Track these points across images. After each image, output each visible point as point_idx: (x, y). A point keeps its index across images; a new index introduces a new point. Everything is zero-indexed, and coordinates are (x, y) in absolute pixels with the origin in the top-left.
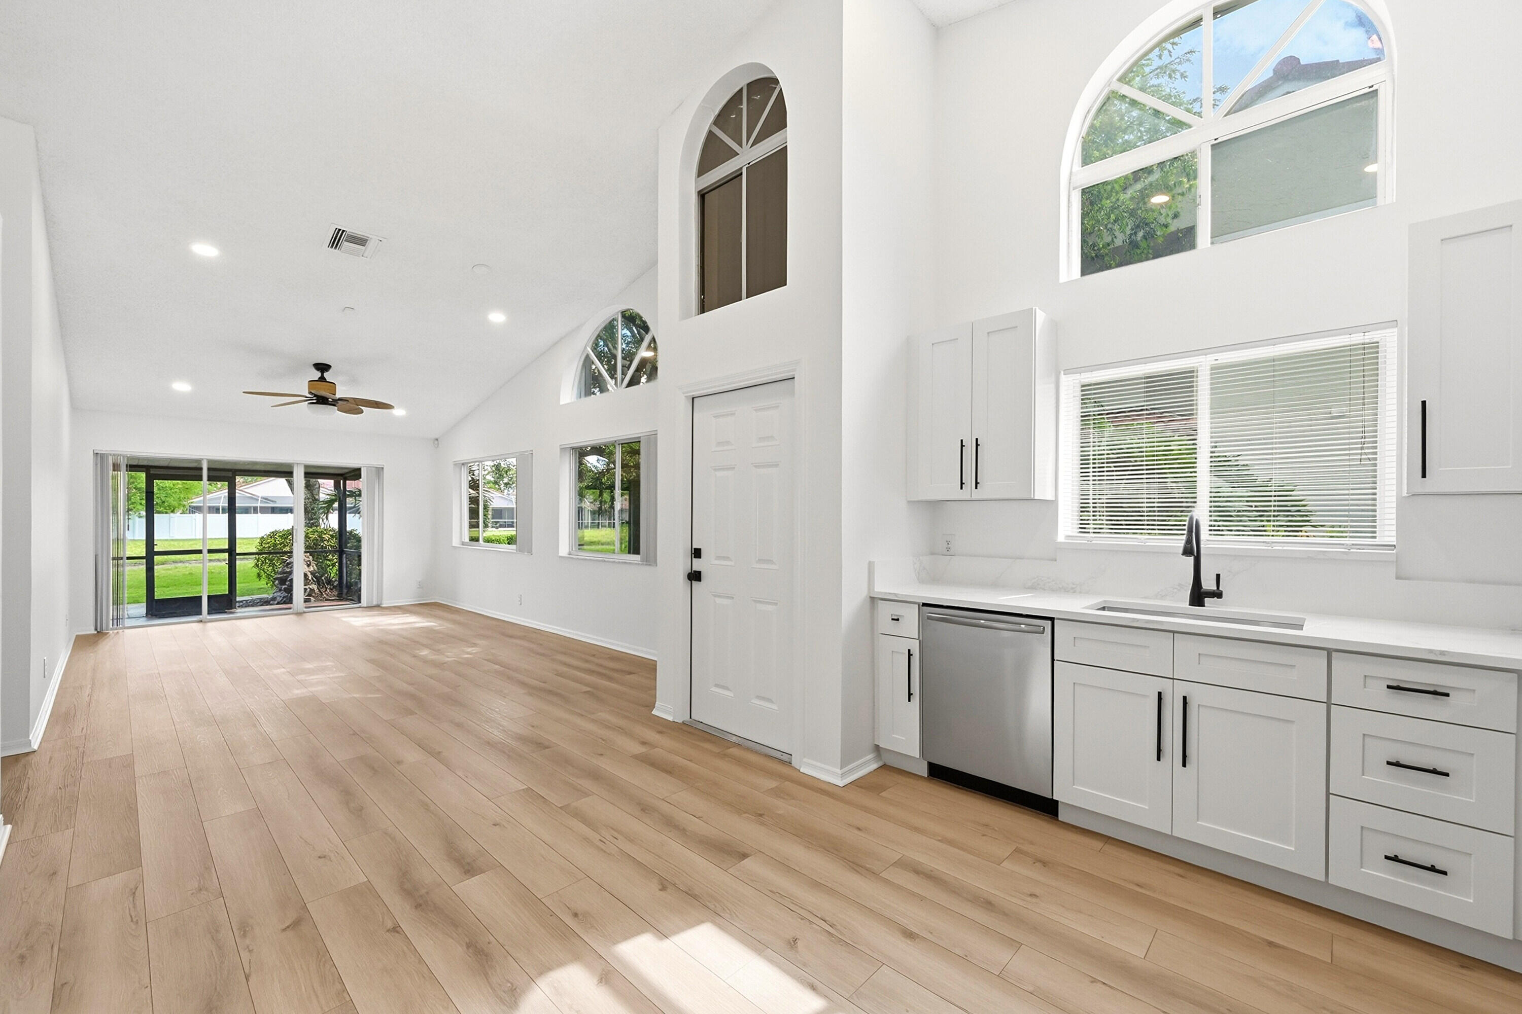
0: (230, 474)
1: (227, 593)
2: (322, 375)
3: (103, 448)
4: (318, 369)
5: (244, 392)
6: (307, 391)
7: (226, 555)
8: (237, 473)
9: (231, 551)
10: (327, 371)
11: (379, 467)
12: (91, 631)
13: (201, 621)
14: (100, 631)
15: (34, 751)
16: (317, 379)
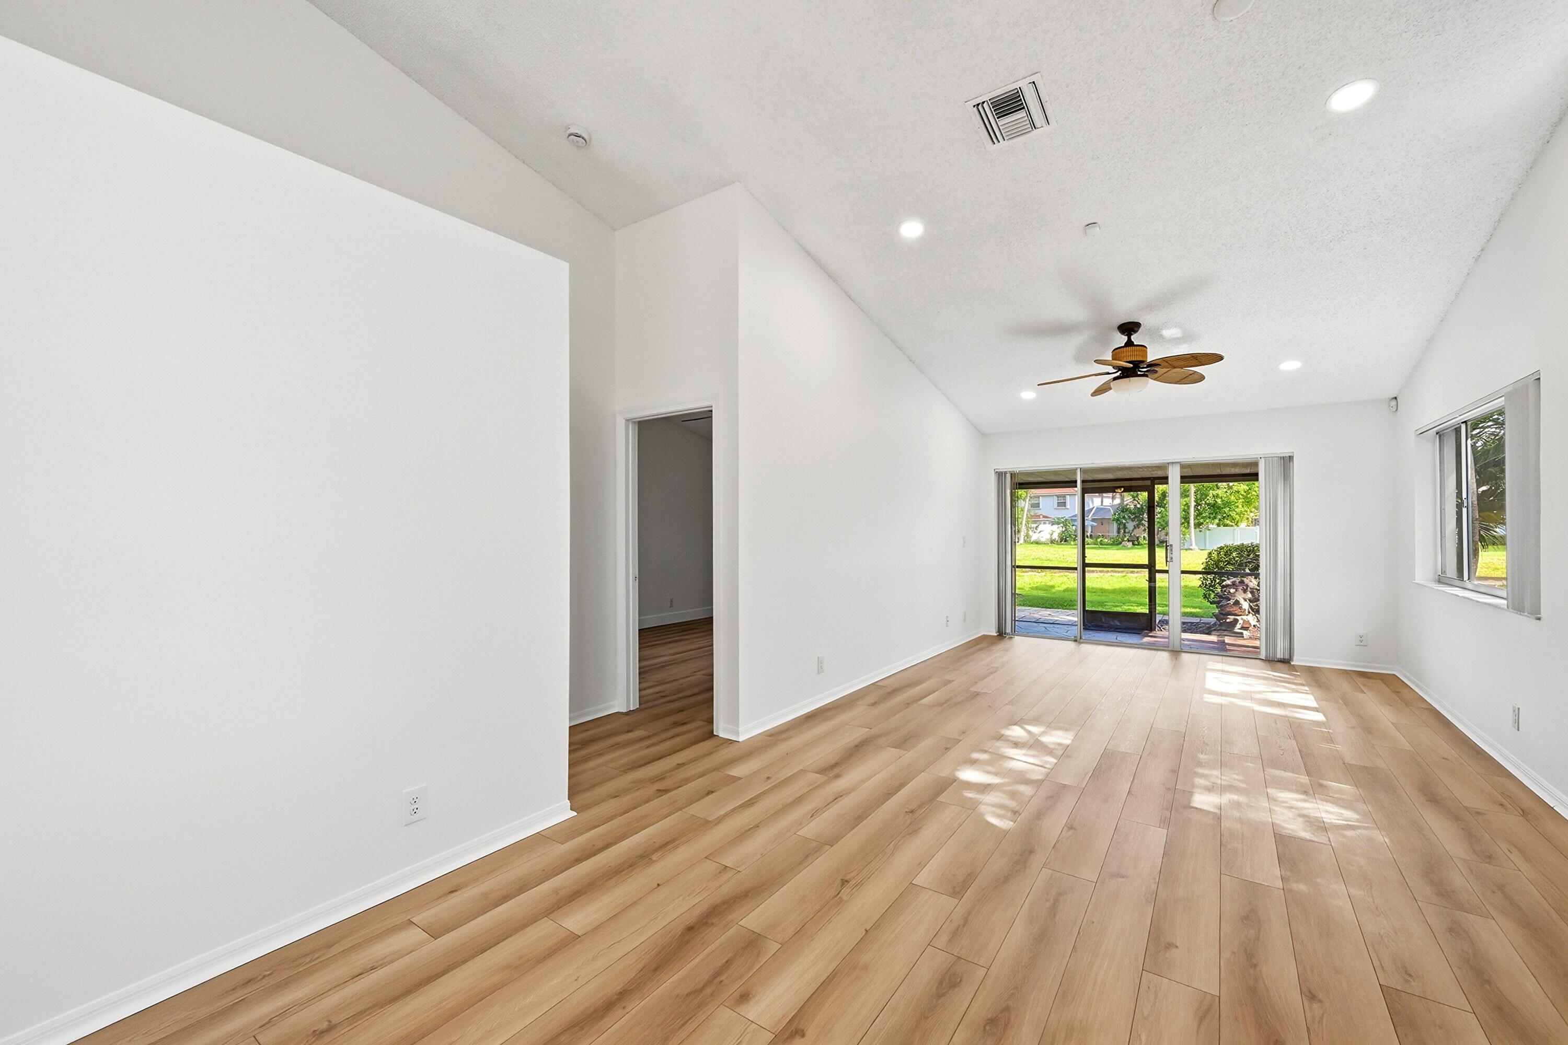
0: (1148, 483)
1: (1147, 612)
2: (1129, 339)
4: (1124, 332)
5: (1038, 385)
6: (1110, 366)
7: (1145, 572)
8: (1156, 481)
9: (1151, 567)
10: (1136, 332)
11: (1284, 455)
12: (993, 632)
13: (1076, 641)
14: (1001, 634)
15: (738, 742)
16: (1123, 345)
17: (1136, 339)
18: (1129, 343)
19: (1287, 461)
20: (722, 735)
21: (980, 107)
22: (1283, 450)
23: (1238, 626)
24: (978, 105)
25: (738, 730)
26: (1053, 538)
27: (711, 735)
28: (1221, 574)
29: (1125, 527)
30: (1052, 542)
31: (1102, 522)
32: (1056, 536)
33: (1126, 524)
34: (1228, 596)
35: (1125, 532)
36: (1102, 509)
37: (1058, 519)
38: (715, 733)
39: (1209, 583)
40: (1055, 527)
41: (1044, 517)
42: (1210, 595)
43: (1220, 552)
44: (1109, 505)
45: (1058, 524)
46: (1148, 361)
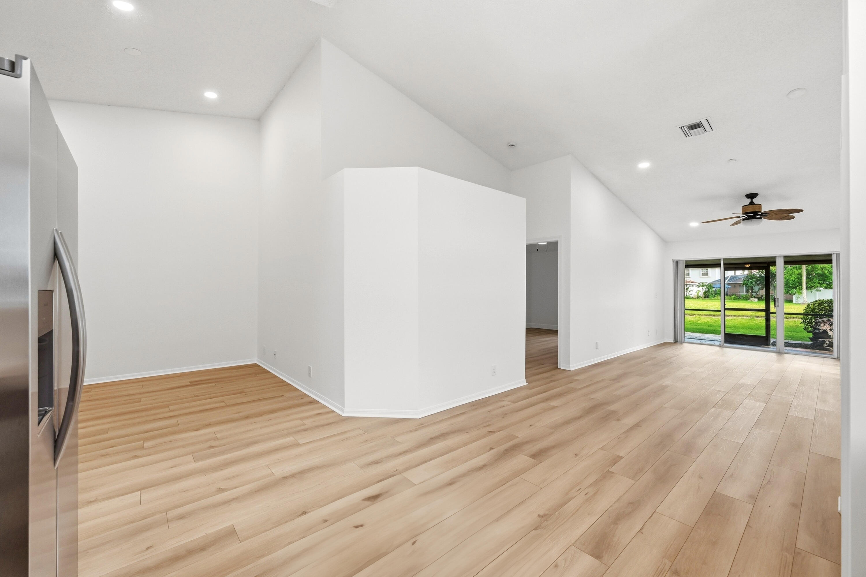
0: (766, 265)
1: (765, 335)
2: (752, 200)
3: (677, 258)
4: (747, 198)
5: (702, 222)
6: (741, 213)
7: (764, 314)
8: (770, 264)
9: (767, 311)
10: (755, 197)
12: (672, 341)
13: (720, 346)
14: (676, 342)
15: (570, 371)
16: (748, 204)
17: (755, 200)
18: (752, 203)
20: (562, 368)
21: (682, 128)
23: (826, 345)
24: (682, 127)
25: (570, 367)
26: (699, 295)
27: (557, 368)
28: (816, 316)
29: (752, 289)
30: (698, 297)
31: (735, 286)
32: (701, 294)
33: (753, 287)
34: (818, 327)
35: (752, 292)
36: (735, 277)
37: (703, 283)
38: (559, 367)
39: (808, 321)
40: (700, 288)
41: (692, 282)
42: (808, 328)
43: (815, 303)
44: (740, 274)
45: (703, 286)
46: (762, 212)
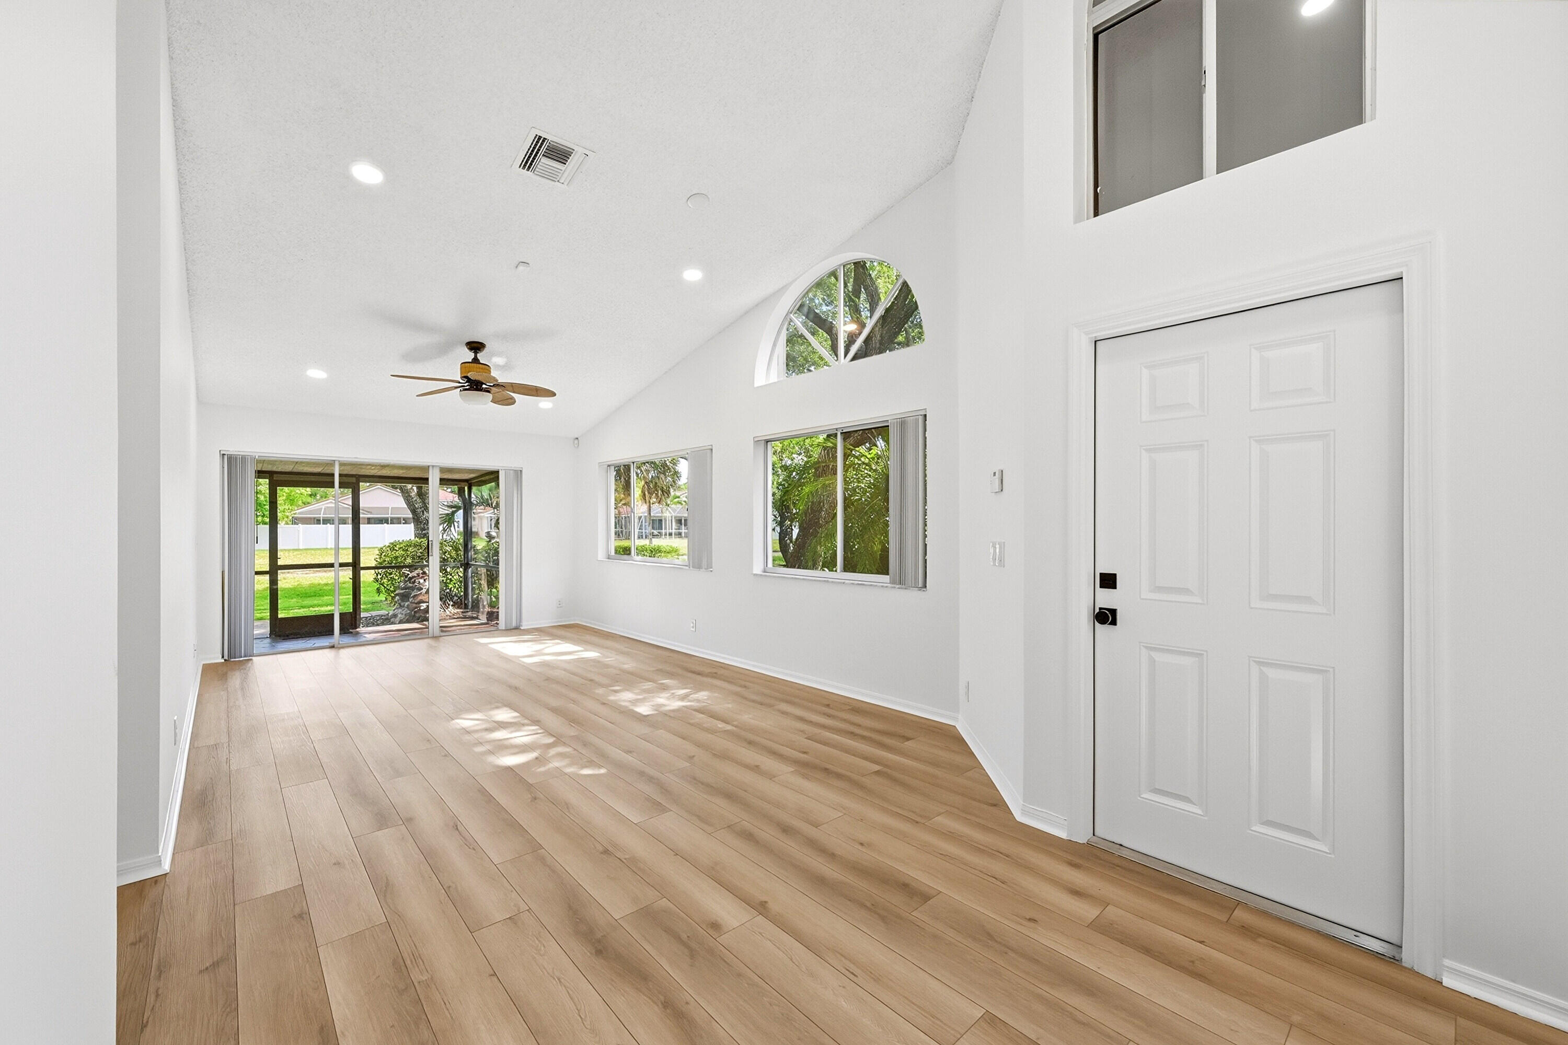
0: (354, 480)
1: (353, 609)
2: (476, 356)
3: (231, 449)
4: (471, 349)
6: (459, 376)
7: (352, 570)
8: (361, 479)
10: (481, 350)
11: (517, 469)
12: (218, 657)
13: (333, 647)
14: (231, 658)
16: (470, 361)
17: (481, 356)
18: (476, 360)
19: (518, 474)
22: (516, 465)
